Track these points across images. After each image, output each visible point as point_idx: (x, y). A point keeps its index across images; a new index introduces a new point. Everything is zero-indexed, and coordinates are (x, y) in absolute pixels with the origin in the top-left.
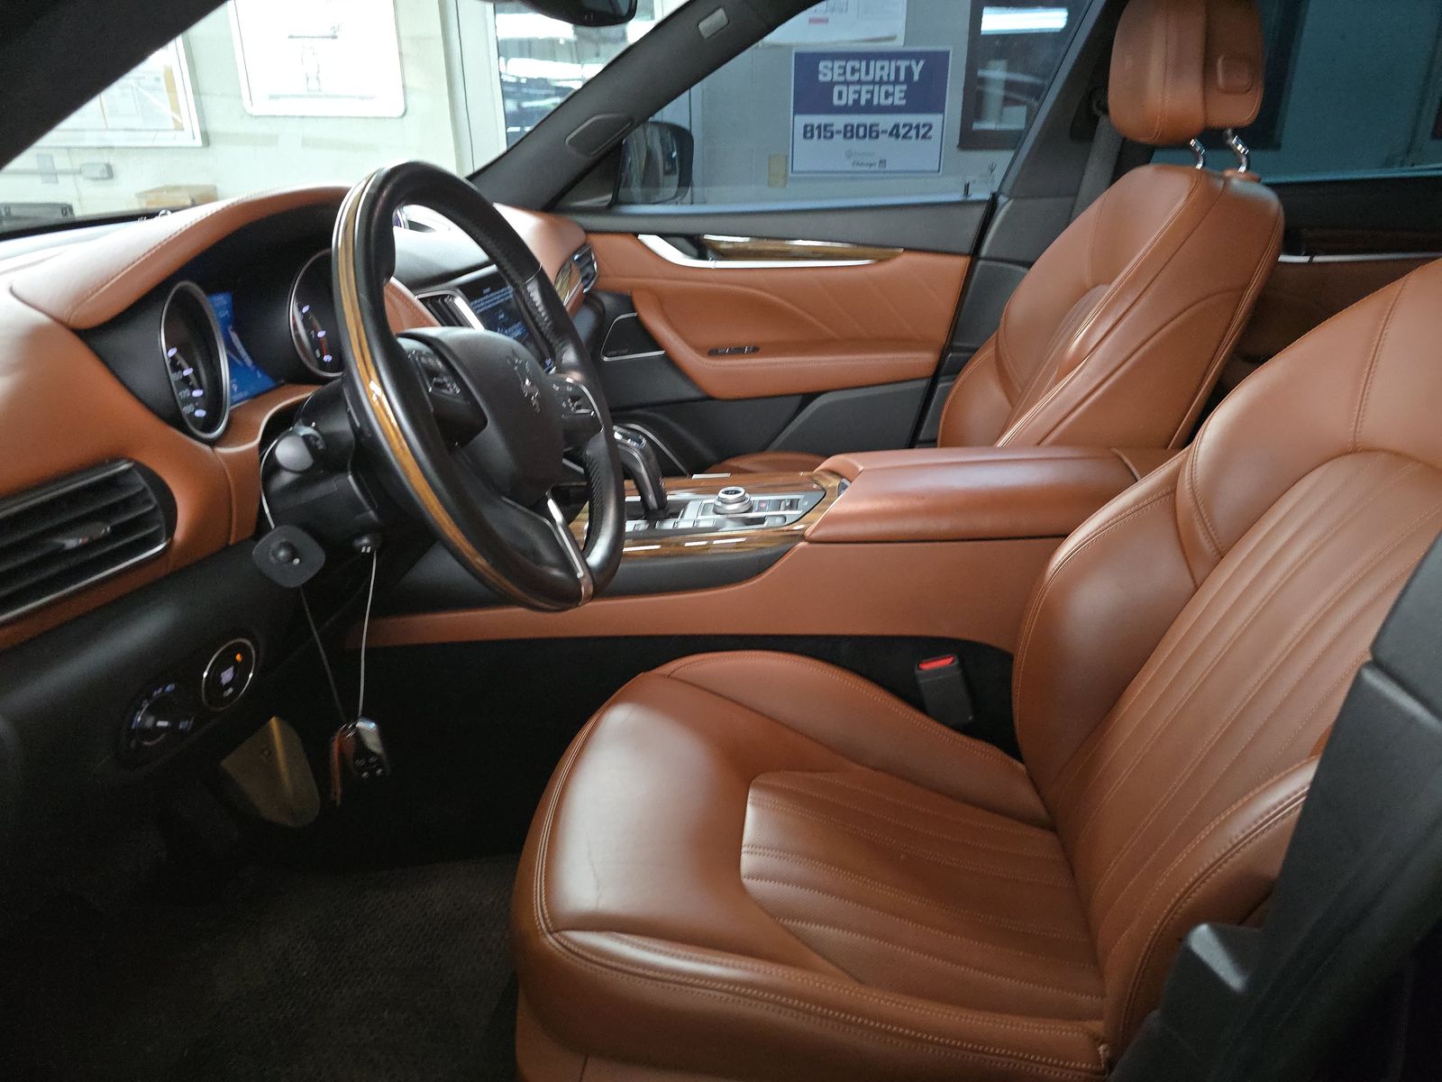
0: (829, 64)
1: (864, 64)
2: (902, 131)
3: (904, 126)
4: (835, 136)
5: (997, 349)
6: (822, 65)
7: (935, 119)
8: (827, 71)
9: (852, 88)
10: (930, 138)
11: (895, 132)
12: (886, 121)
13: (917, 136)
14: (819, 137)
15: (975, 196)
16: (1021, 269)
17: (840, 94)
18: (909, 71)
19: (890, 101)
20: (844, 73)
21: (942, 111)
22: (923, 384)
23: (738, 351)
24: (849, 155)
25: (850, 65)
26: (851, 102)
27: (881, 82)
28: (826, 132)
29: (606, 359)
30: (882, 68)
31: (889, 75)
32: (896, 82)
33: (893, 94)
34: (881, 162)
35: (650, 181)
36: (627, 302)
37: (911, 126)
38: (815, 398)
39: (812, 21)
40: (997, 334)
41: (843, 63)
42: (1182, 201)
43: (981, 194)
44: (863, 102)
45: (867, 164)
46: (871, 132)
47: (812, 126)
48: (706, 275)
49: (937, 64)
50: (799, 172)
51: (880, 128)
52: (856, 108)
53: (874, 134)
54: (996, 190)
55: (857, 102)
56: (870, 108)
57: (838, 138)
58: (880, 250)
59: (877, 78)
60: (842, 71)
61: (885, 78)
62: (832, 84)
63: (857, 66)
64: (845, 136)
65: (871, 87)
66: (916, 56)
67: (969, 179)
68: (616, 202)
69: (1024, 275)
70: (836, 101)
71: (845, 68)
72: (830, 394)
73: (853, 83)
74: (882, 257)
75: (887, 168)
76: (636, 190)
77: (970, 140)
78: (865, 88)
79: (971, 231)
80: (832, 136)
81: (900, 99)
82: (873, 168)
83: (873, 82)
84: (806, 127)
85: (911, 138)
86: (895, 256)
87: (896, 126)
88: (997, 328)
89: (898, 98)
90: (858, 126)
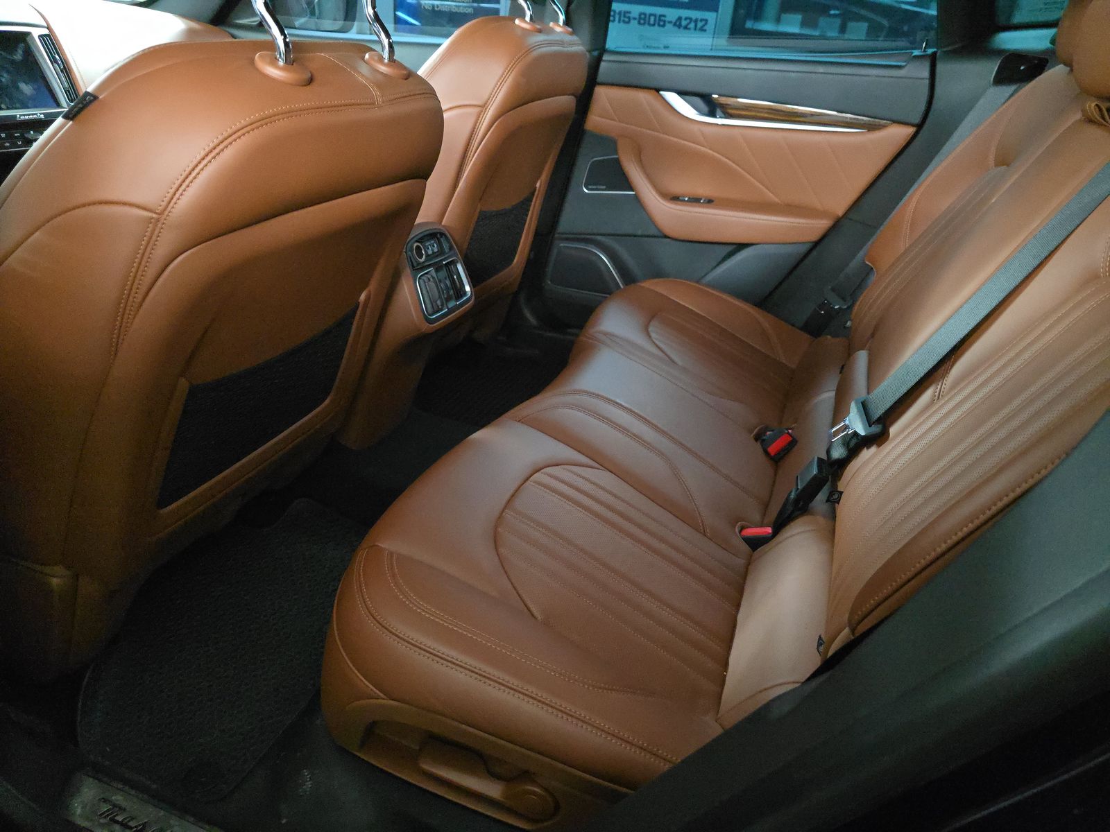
2: (684, 23)
3: (686, 19)
7: (710, 16)
10: (705, 30)
11: (678, 23)
12: (672, 14)
13: (695, 29)
14: (619, 22)
21: (716, 10)
24: (640, 37)
28: (626, 17)
34: (664, 46)
37: (691, 19)
45: (654, 48)
46: (659, 21)
51: (667, 19)
53: (662, 23)
57: (634, 23)
64: (639, 23)
80: (628, 22)
85: (690, 30)
87: (680, 19)
90: (651, 15)
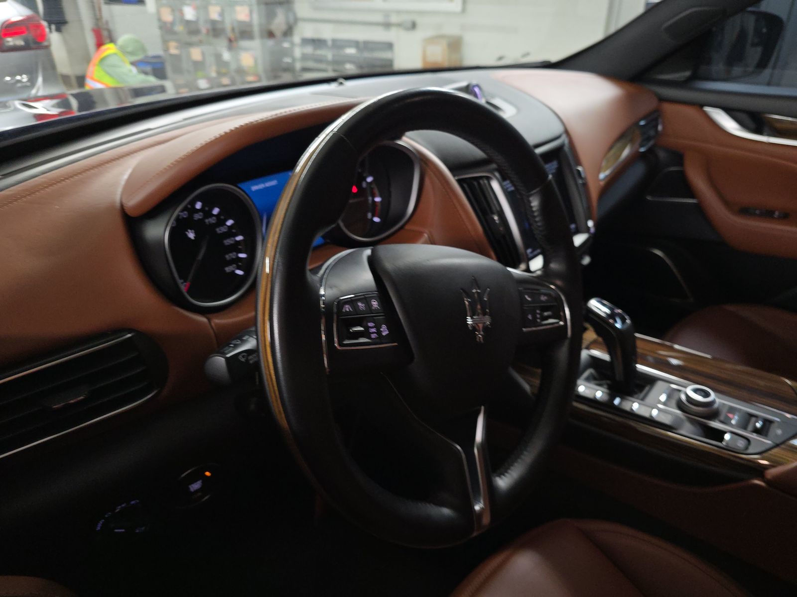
23: (768, 214)
29: (649, 198)
35: (736, 57)
36: (678, 157)
68: (695, 77)
76: (719, 67)
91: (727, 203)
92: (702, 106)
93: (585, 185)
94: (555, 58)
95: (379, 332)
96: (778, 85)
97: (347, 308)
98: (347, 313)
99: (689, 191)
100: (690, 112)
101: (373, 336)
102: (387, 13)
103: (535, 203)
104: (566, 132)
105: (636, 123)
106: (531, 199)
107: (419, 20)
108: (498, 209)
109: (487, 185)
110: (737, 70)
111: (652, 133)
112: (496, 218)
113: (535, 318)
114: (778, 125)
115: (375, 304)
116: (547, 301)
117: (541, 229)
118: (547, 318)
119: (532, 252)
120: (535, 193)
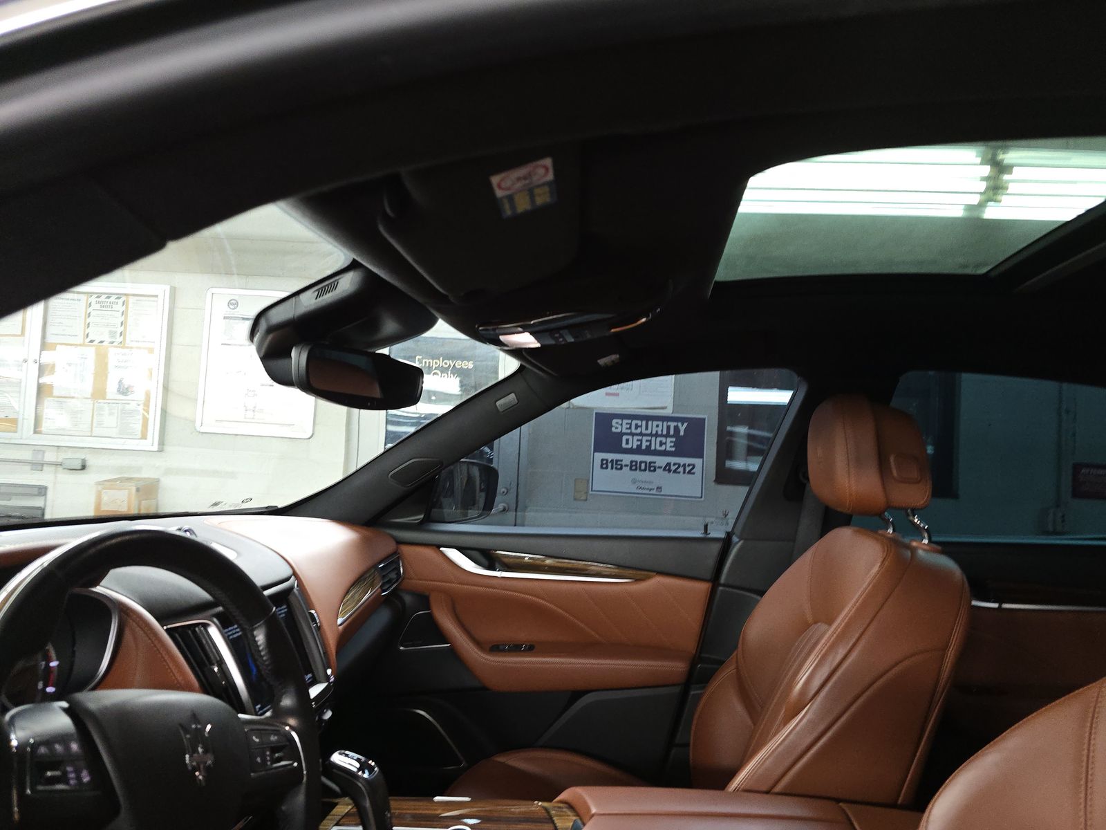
0: (620, 421)
1: (644, 422)
2: (673, 468)
3: (675, 464)
4: (624, 468)
5: (737, 668)
6: (614, 422)
7: (697, 462)
8: (617, 426)
9: (636, 438)
10: (694, 473)
11: (667, 468)
12: (661, 461)
13: (684, 472)
14: (612, 468)
15: (713, 534)
16: (755, 596)
17: (627, 441)
18: (676, 428)
19: (663, 448)
20: (630, 428)
21: (701, 456)
22: (677, 690)
23: (516, 648)
24: (634, 481)
25: (634, 422)
26: (635, 447)
27: (657, 435)
28: (618, 465)
29: (402, 648)
30: (657, 426)
31: (662, 430)
32: (667, 435)
33: (665, 443)
34: (657, 488)
37: (679, 465)
38: (581, 697)
39: (607, 394)
40: (737, 654)
41: (630, 421)
42: (875, 569)
43: (718, 533)
44: (644, 447)
45: (648, 489)
46: (650, 467)
47: (607, 460)
48: (494, 582)
49: (696, 426)
50: (595, 491)
51: (657, 465)
52: (638, 450)
53: (652, 469)
54: (730, 529)
55: (639, 447)
56: (648, 451)
57: (626, 469)
58: (638, 571)
59: (654, 432)
60: (628, 426)
61: (660, 433)
62: (621, 434)
63: (640, 424)
64: (631, 469)
65: (649, 438)
66: (682, 420)
67: (708, 520)
68: (429, 519)
69: (758, 601)
70: (624, 445)
71: (631, 424)
72: (594, 693)
73: (637, 434)
74: (638, 578)
75: (662, 493)
76: (450, 509)
77: (724, 476)
78: (645, 438)
79: (711, 562)
80: (621, 469)
81: (671, 447)
82: (651, 492)
83: (651, 435)
84: (602, 460)
85: (679, 473)
86: (648, 578)
87: (669, 464)
88: (736, 647)
89: (669, 445)
90: (641, 462)
91: (478, 643)
92: (439, 547)
93: (319, 628)
94: (281, 504)
95: (79, 778)
96: (523, 525)
97: (43, 750)
98: (42, 756)
99: (441, 636)
100: (428, 552)
101: (72, 782)
102: (40, 449)
103: (260, 638)
104: (295, 574)
105: (375, 566)
106: (255, 633)
107: (92, 461)
108: (218, 659)
109: (204, 632)
110: (472, 513)
111: (393, 576)
112: (216, 669)
113: (264, 761)
114: (506, 560)
115: (74, 747)
116: (277, 741)
117: (267, 663)
118: (279, 760)
119: (260, 709)
120: (261, 625)
